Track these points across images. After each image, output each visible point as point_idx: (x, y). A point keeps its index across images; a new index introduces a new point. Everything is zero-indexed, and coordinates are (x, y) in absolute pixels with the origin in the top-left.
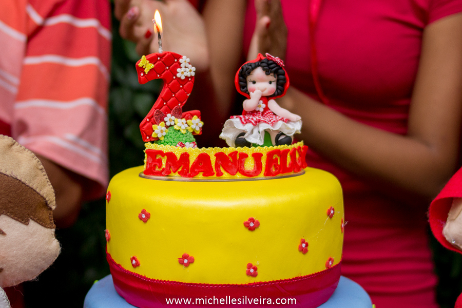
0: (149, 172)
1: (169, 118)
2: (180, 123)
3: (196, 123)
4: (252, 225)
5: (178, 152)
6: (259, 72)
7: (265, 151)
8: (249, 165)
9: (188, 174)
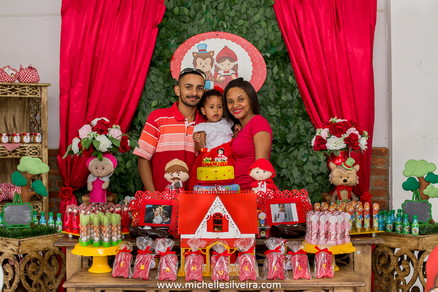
0: (203, 166)
1: (206, 158)
2: (208, 159)
3: (211, 159)
4: (216, 172)
5: (207, 163)
6: (220, 150)
7: (220, 162)
8: (218, 164)
9: (209, 166)
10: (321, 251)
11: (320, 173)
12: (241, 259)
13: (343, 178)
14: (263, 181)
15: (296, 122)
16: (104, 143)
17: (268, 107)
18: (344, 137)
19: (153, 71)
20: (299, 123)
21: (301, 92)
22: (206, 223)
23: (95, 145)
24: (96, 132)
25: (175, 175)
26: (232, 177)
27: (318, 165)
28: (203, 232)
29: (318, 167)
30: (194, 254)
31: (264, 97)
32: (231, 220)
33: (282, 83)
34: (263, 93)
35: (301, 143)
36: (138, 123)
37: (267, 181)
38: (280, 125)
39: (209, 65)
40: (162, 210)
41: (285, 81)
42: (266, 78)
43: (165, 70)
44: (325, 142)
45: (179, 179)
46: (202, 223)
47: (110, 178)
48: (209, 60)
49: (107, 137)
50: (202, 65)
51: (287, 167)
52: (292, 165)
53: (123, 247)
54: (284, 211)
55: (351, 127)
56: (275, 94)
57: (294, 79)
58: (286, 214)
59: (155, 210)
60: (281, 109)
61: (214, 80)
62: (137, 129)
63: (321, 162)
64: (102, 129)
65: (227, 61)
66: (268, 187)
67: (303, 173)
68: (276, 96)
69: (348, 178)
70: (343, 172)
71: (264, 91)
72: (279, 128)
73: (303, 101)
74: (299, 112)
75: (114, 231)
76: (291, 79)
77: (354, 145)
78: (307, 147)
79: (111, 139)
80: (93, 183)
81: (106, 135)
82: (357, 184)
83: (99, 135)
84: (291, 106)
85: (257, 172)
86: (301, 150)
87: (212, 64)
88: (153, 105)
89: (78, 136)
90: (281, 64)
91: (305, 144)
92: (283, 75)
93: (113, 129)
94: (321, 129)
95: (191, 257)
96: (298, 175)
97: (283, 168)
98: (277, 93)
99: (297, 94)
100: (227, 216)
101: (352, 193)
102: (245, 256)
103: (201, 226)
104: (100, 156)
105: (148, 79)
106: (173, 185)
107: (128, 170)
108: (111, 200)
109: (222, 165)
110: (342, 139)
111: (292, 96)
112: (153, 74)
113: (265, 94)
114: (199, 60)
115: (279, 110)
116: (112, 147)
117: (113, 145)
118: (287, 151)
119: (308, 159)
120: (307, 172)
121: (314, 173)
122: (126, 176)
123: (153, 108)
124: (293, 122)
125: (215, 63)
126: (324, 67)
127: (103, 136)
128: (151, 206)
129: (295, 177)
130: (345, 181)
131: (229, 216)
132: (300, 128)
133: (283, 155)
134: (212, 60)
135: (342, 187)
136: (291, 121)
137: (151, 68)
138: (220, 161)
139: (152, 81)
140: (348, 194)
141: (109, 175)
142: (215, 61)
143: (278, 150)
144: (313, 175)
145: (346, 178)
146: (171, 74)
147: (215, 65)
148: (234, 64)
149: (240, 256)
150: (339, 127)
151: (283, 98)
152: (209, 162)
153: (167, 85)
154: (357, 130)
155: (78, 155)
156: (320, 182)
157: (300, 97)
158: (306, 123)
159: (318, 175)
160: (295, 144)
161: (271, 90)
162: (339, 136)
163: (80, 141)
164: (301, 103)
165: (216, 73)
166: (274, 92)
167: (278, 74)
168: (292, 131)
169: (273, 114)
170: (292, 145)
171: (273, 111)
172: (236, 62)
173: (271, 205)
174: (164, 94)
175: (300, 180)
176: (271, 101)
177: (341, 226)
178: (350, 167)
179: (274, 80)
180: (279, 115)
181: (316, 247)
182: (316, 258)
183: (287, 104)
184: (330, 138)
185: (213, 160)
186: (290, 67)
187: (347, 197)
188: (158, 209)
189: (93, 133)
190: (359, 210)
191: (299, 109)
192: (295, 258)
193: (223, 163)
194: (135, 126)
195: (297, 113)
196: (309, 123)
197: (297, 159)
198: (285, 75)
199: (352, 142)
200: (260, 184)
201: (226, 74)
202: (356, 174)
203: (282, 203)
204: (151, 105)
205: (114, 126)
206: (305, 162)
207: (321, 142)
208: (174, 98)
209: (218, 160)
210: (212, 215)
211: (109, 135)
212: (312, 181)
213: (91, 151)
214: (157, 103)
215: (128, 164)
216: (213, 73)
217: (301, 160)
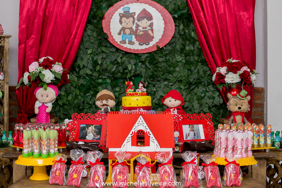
0: (127, 96)
1: (129, 89)
4: (137, 100)
5: (130, 93)
8: (139, 94)
9: (131, 96)
10: (230, 163)
11: (214, 105)
12: (162, 169)
13: (238, 106)
14: (175, 108)
15: (196, 67)
16: (48, 76)
17: (176, 55)
18: (239, 73)
19: (89, 27)
20: (198, 67)
21: (201, 43)
22: (130, 138)
23: (41, 77)
24: (42, 67)
25: (104, 102)
26: (150, 105)
27: (213, 99)
28: (128, 146)
29: (212, 100)
30: (120, 165)
31: (173, 47)
32: (152, 136)
33: (186, 37)
34: (172, 44)
35: (200, 83)
36: (77, 66)
37: (178, 108)
38: (184, 69)
39: (131, 24)
40: (94, 129)
41: (188, 36)
42: (175, 33)
43: (98, 26)
44: (224, 77)
45: (107, 105)
46: (127, 138)
47: (52, 104)
48: (131, 19)
49: (51, 71)
50: (126, 23)
51: (190, 100)
52: (193, 99)
53: (58, 159)
54: (193, 131)
55: (244, 66)
56: (181, 45)
57: (195, 34)
58: (194, 133)
59: (88, 129)
60: (186, 56)
61: (135, 34)
62: (76, 71)
63: (215, 97)
64: (47, 65)
65: (145, 20)
66: (178, 112)
67: (201, 105)
68: (182, 47)
69: (242, 106)
70: (238, 101)
71: (173, 43)
72: (184, 71)
73: (202, 51)
74: (198, 59)
75: (52, 145)
76: (193, 34)
77: (247, 80)
78: (205, 85)
79: (54, 73)
80: (39, 108)
81: (50, 70)
82: (248, 111)
83: (44, 69)
84: (193, 54)
85: (170, 101)
86: (200, 87)
87: (133, 22)
88: (89, 53)
89: (28, 71)
90: (186, 22)
91: (203, 83)
92: (187, 31)
93: (56, 65)
94: (221, 67)
95: (118, 167)
96: (197, 107)
97: (186, 101)
98: (182, 44)
99: (197, 46)
100: (149, 132)
101: (245, 118)
102: (165, 167)
103: (126, 141)
104: (45, 86)
105: (85, 33)
106: (103, 110)
107: (69, 101)
108: (54, 122)
109: (142, 95)
110: (238, 74)
111: (194, 47)
112: (89, 29)
113: (173, 45)
114: (124, 19)
115: (184, 58)
116: (55, 80)
117: (55, 78)
118: (190, 88)
119: (205, 95)
120: (204, 104)
121: (210, 106)
122: (68, 106)
123: (89, 55)
124: (194, 66)
125: (136, 21)
126: (218, 25)
127: (48, 70)
128: (85, 125)
129: (195, 108)
130: (239, 108)
131: (151, 133)
132: (200, 71)
133: (187, 91)
134: (134, 19)
135: (237, 113)
136: (193, 66)
137: (88, 25)
138: (140, 92)
139: (88, 35)
140: (241, 119)
141: (52, 102)
142: (136, 20)
143: (182, 87)
144: (209, 107)
145: (240, 106)
146: (103, 30)
147: (136, 23)
148: (150, 22)
149: (161, 167)
150: (235, 65)
151: (187, 48)
152: (132, 93)
153: (99, 38)
154: (249, 68)
155: (28, 86)
156: (214, 112)
157: (200, 48)
158: (204, 68)
159: (213, 107)
160: (195, 83)
161: (178, 42)
162: (236, 73)
163: (29, 74)
164: (200, 52)
165: (137, 29)
166: (180, 44)
167: (183, 30)
168: (193, 73)
169: (179, 60)
170: (193, 84)
171: (179, 58)
172: (152, 21)
173: (183, 126)
174: (97, 44)
175: (199, 110)
176: (178, 51)
177: (246, 142)
178: (243, 97)
179: (180, 35)
180: (184, 61)
181: (226, 160)
182: (226, 169)
183: (190, 53)
184: (228, 74)
185: (135, 91)
186: (192, 25)
187: (241, 121)
188: (90, 128)
189: (40, 68)
190: (256, 129)
191: (199, 57)
192: (208, 168)
193: (143, 93)
194: (75, 68)
195: (197, 60)
196: (206, 67)
197: (197, 95)
198: (189, 31)
199: (246, 77)
200: (172, 110)
201: (145, 30)
202: (248, 103)
203: (192, 124)
204: (87, 53)
205: (57, 63)
206: (203, 97)
207: (221, 77)
208: (104, 47)
209: (139, 91)
210: (136, 132)
211: (53, 70)
212: (208, 111)
213: (37, 82)
214: (91, 51)
215: (70, 98)
216: (134, 28)
217: (200, 95)
